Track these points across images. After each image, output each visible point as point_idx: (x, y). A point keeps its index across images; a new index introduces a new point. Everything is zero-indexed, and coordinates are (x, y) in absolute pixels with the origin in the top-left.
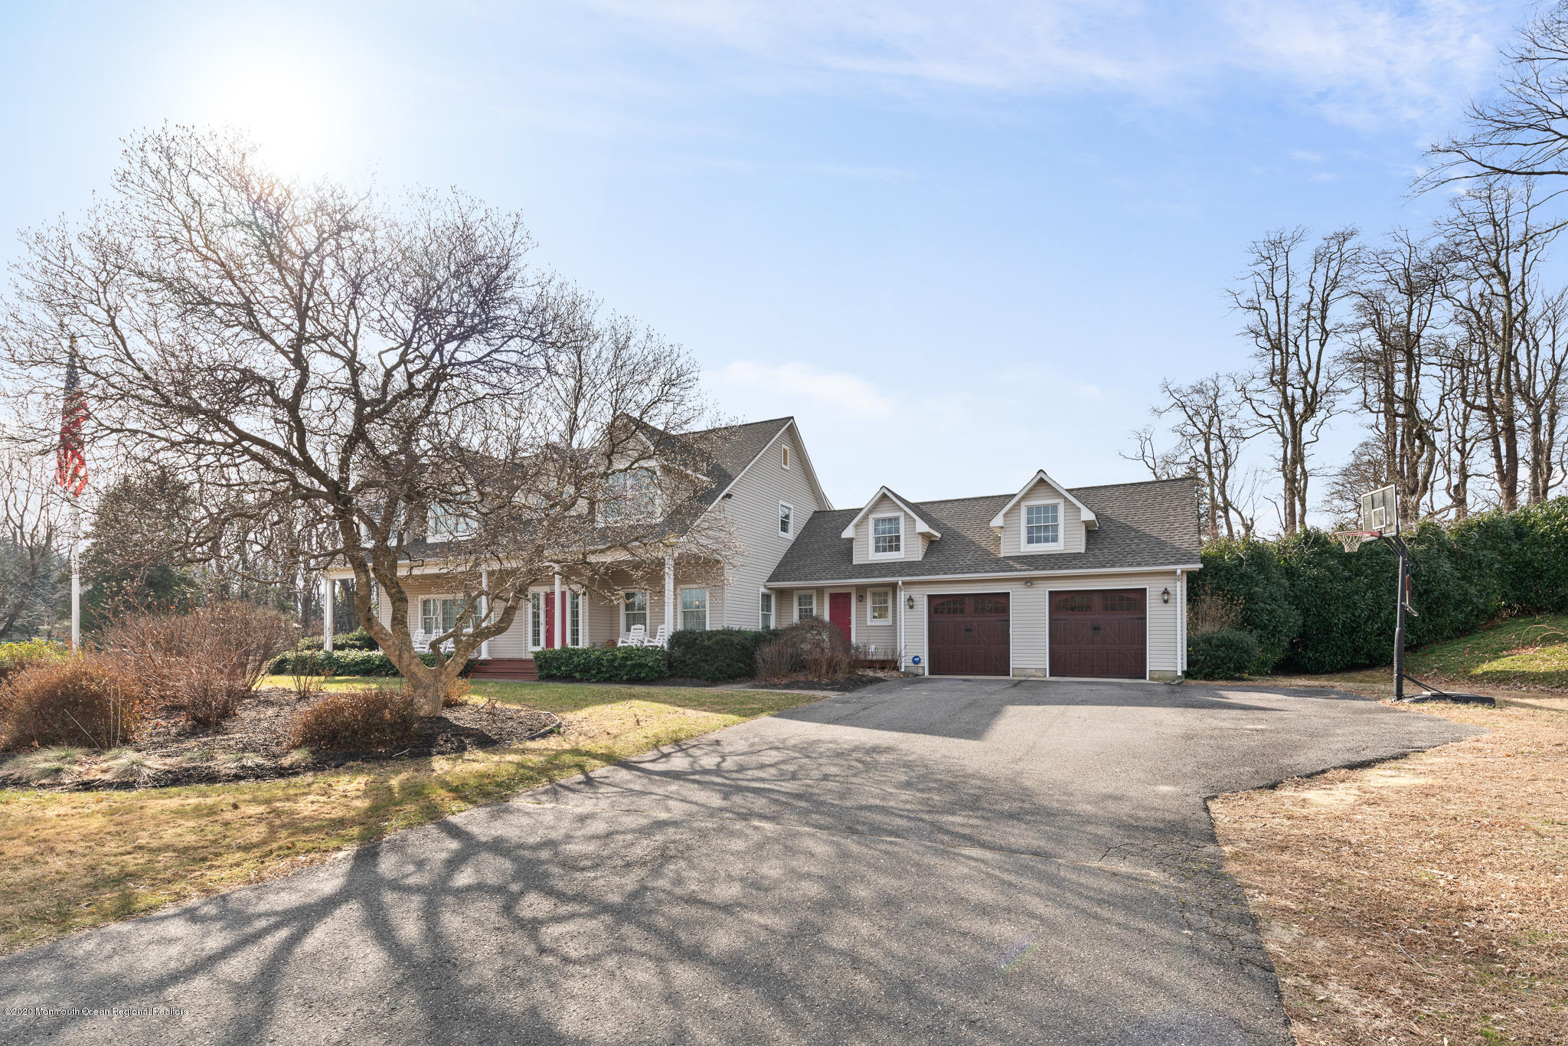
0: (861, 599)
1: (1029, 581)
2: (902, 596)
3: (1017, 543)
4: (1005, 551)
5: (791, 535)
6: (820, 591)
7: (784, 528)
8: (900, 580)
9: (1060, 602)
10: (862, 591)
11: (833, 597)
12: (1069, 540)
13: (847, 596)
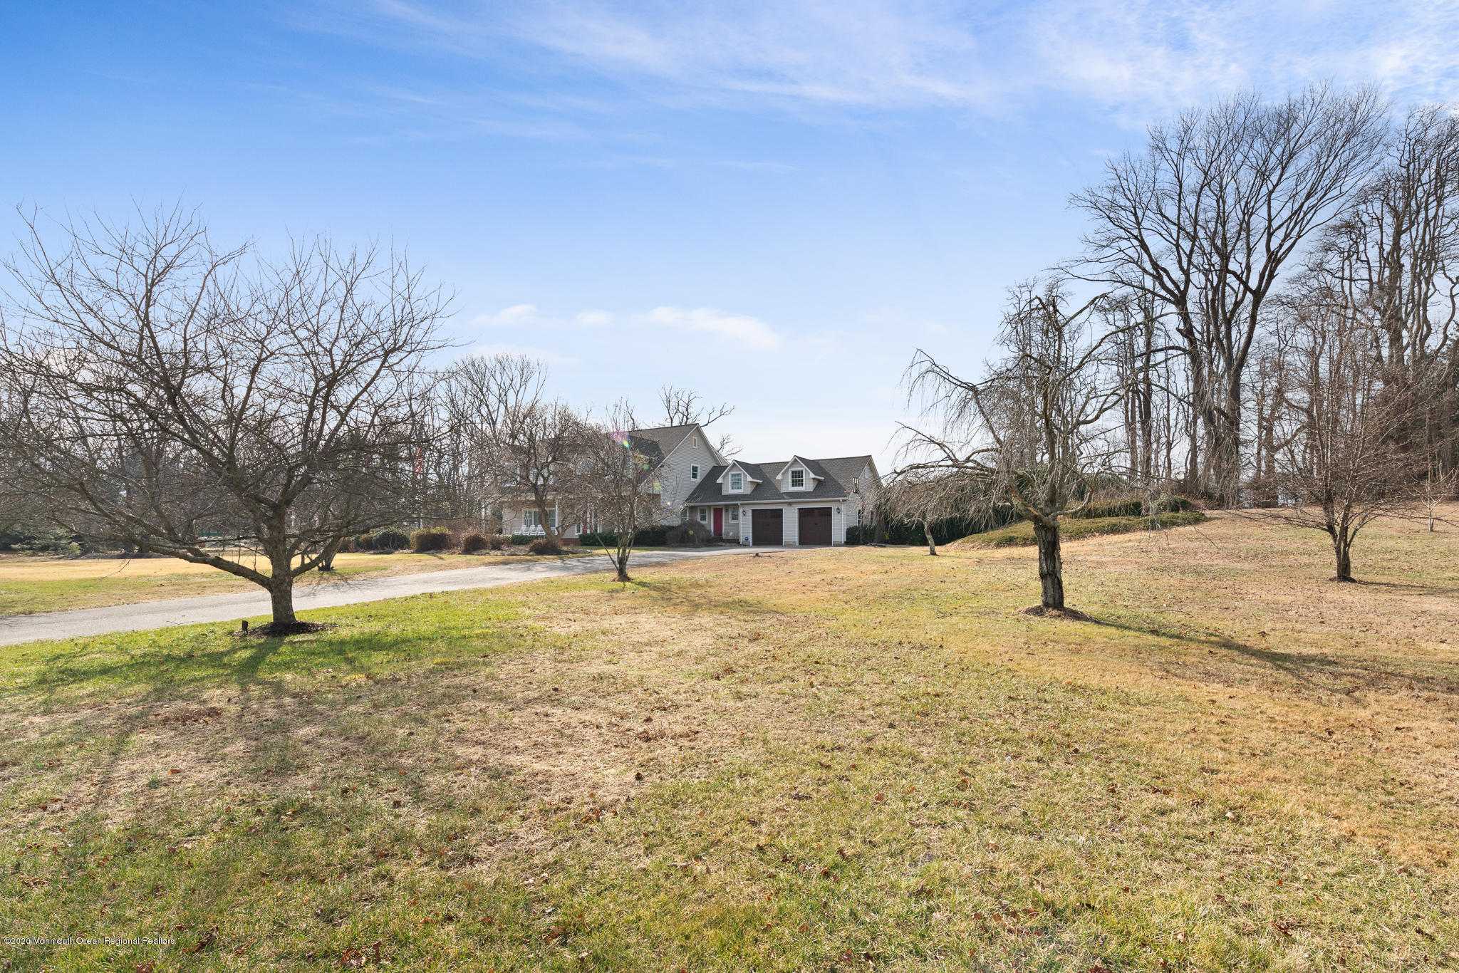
0: (727, 511)
1: (790, 504)
2: (741, 510)
3: (788, 487)
4: (783, 490)
5: (698, 480)
6: (709, 507)
7: (695, 476)
8: (739, 503)
9: (803, 513)
10: (727, 507)
11: (715, 510)
12: (808, 486)
13: (721, 510)
